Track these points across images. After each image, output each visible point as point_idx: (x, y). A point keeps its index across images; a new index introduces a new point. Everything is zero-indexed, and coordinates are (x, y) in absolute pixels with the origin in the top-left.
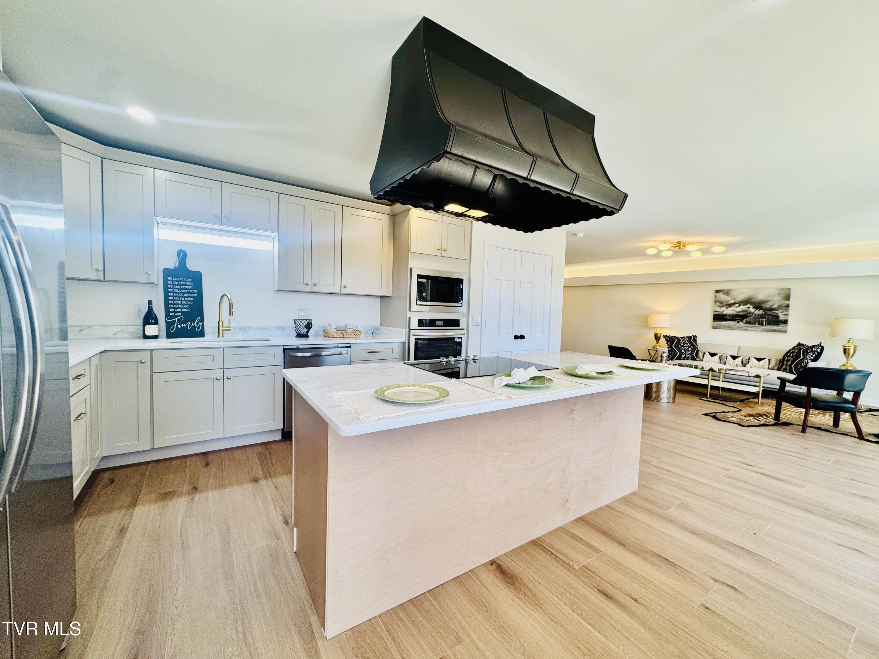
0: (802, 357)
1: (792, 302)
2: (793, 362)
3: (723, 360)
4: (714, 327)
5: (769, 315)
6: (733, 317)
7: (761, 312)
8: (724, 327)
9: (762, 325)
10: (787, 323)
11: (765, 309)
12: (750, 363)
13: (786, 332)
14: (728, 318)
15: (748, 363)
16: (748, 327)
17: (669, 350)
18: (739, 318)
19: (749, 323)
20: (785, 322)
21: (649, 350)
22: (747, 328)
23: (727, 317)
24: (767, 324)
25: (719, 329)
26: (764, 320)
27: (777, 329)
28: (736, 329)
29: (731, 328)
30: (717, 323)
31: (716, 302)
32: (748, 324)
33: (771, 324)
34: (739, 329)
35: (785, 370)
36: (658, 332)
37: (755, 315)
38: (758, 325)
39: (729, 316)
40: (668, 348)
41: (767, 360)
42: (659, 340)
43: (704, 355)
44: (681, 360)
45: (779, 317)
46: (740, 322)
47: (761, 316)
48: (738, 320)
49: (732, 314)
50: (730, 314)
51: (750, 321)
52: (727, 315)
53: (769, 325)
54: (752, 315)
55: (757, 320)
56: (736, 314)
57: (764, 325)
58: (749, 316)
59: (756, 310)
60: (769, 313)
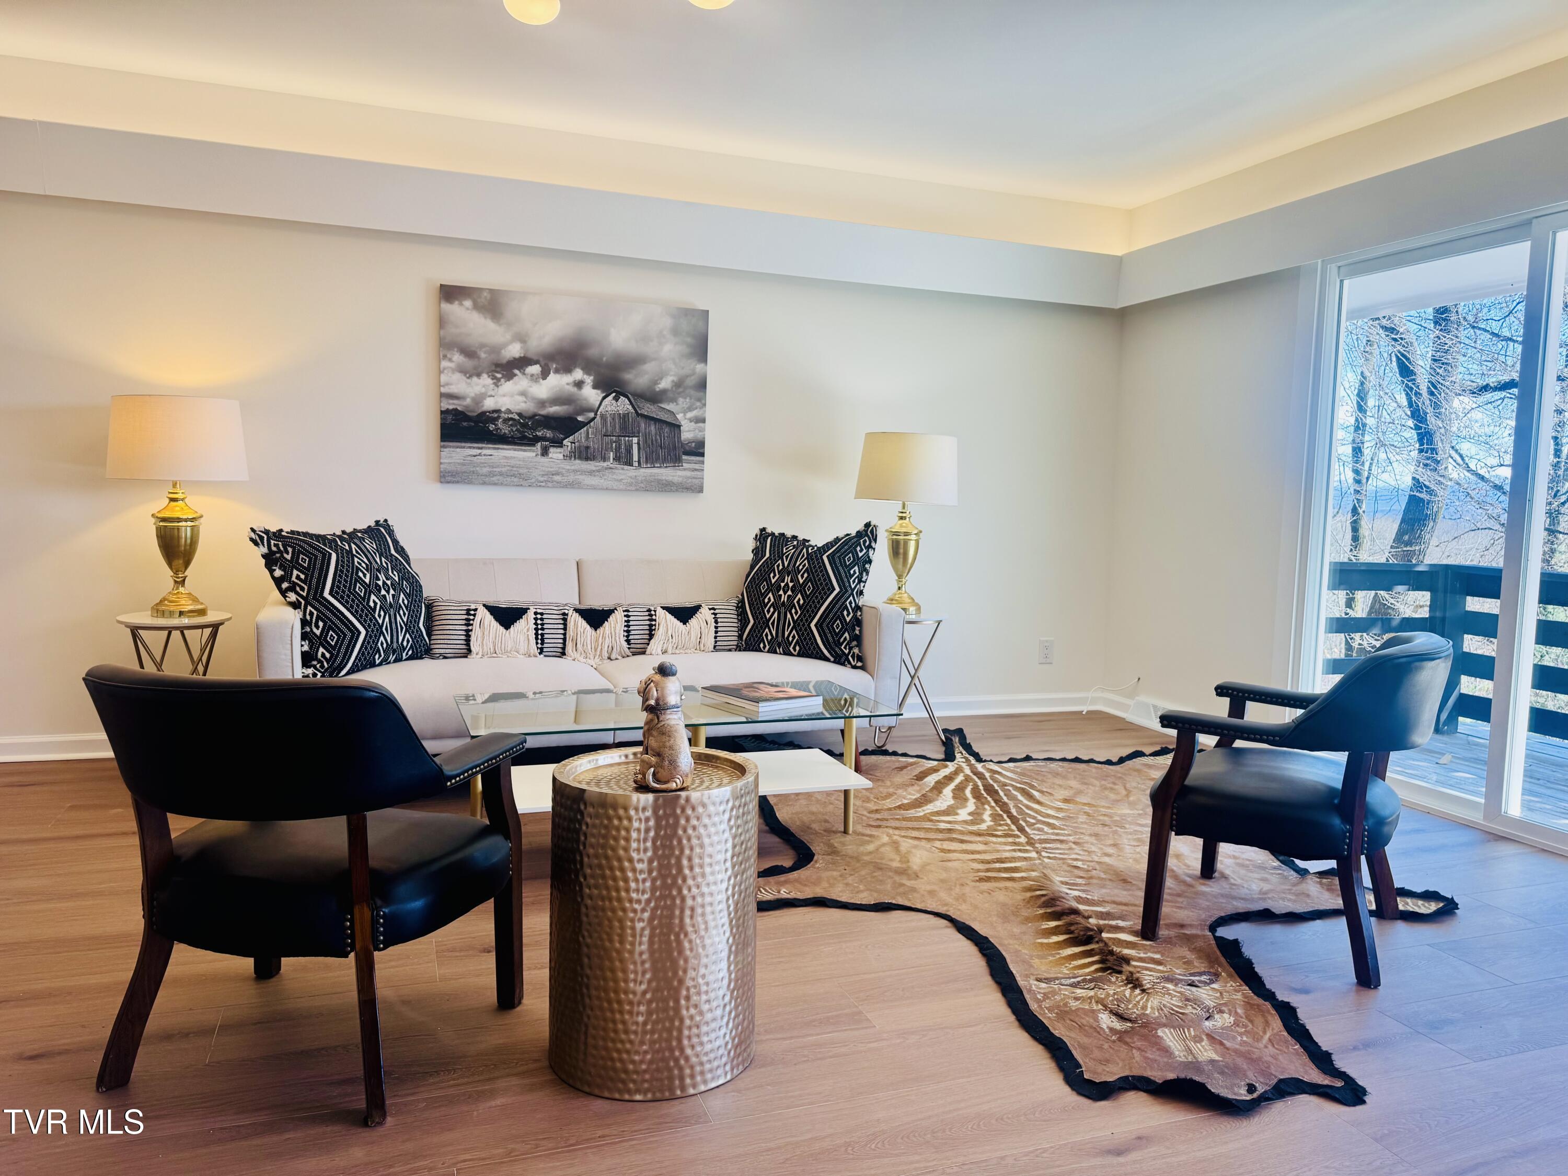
0: (837, 589)
1: (714, 370)
2: (808, 610)
3: (553, 638)
4: (447, 477)
5: (648, 418)
6: (524, 425)
7: (624, 405)
8: (492, 474)
9: (629, 463)
10: (702, 455)
11: (634, 395)
12: (659, 634)
14: (505, 429)
15: (651, 636)
16: (583, 472)
17: (304, 623)
18: (549, 434)
19: (584, 454)
20: (697, 450)
21: (135, 631)
22: (581, 478)
23: (500, 423)
24: (643, 460)
26: (635, 440)
27: (676, 480)
28: (538, 485)
32: (580, 458)
33: (657, 459)
34: (550, 481)
35: (779, 646)
36: (177, 511)
37: (603, 417)
38: (616, 465)
39: (506, 421)
40: (295, 605)
41: (705, 614)
42: (187, 564)
43: (468, 623)
45: (676, 427)
46: (552, 450)
47: (625, 426)
48: (544, 439)
49: (520, 415)
50: (509, 411)
51: (587, 448)
52: (499, 417)
53: (652, 463)
54: (593, 419)
55: (612, 442)
56: (535, 415)
57: (636, 464)
58: (584, 424)
59: (604, 398)
60: (648, 409)
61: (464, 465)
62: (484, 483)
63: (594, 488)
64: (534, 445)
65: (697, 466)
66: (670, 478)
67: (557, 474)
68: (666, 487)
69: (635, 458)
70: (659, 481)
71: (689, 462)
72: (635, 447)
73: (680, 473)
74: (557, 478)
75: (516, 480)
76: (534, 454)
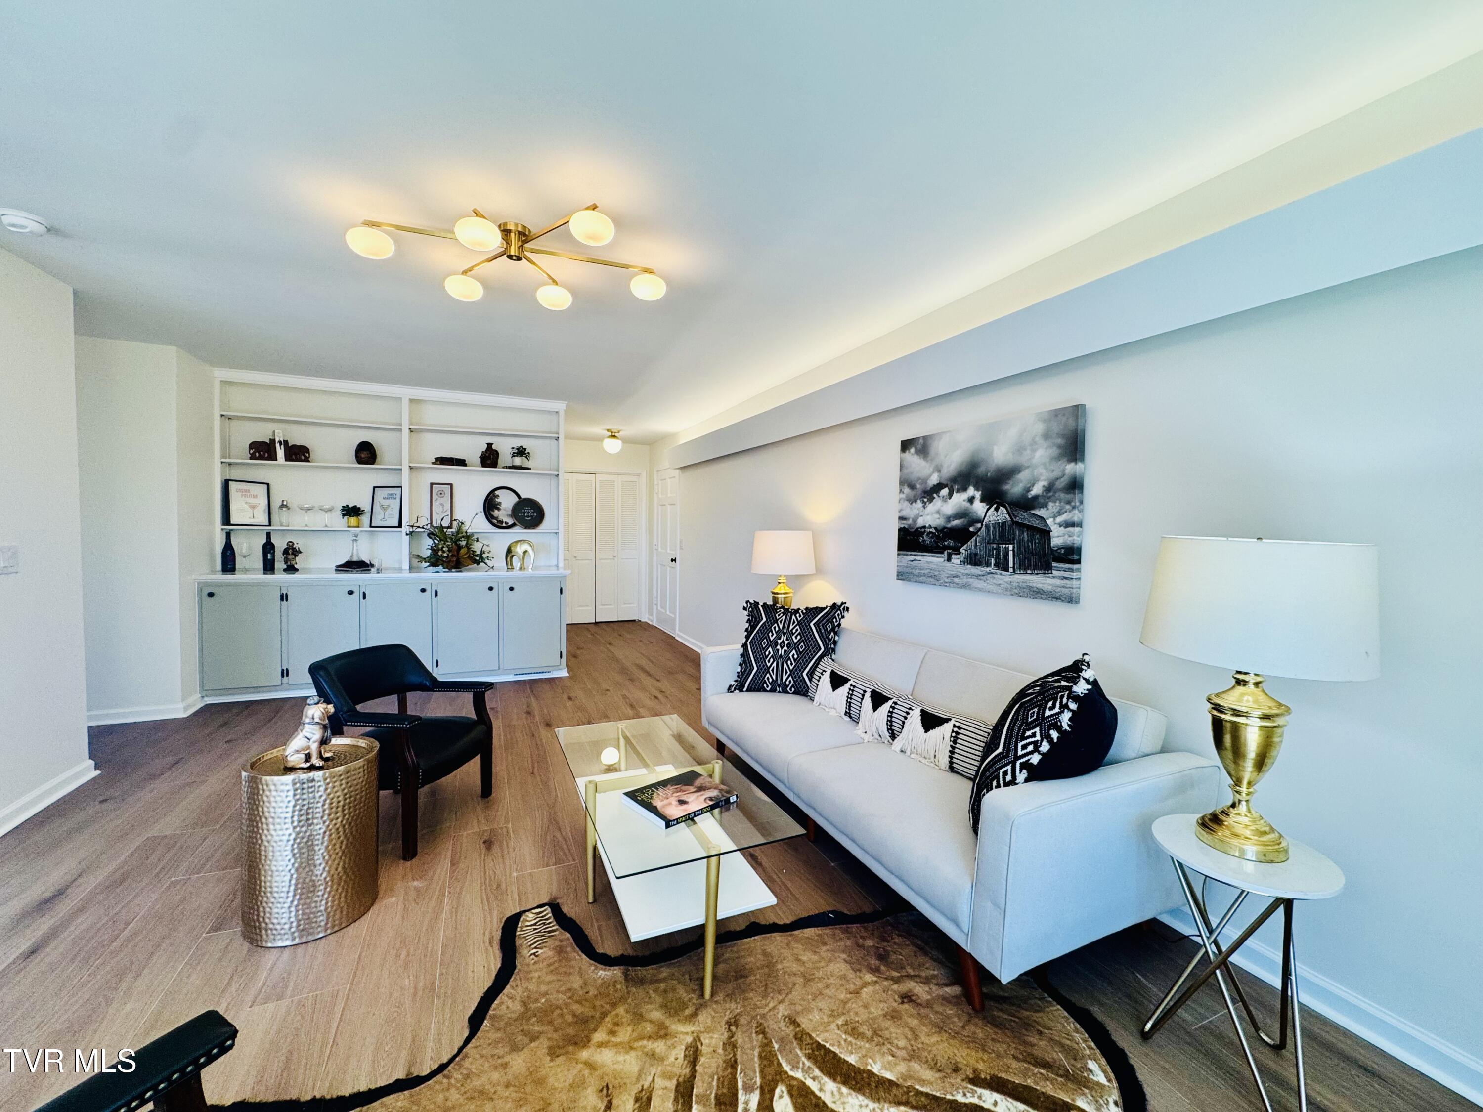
1: (1090, 467)
4: (902, 575)
5: (1021, 526)
6: (938, 537)
7: (1003, 515)
8: (919, 576)
9: (1006, 569)
10: (1078, 562)
13: (1071, 600)
14: (928, 541)
16: (972, 576)
18: (952, 543)
19: (973, 560)
20: (1073, 555)
22: (969, 580)
23: (925, 536)
24: (1017, 566)
25: (909, 581)
26: (1011, 547)
27: (1046, 587)
28: (944, 585)
29: (933, 578)
30: (908, 558)
31: (902, 482)
32: (971, 563)
33: (1030, 567)
34: (951, 582)
37: (987, 526)
38: (996, 570)
39: (928, 534)
41: (947, 728)
44: (765, 691)
45: (1046, 533)
46: (953, 556)
47: (1003, 533)
48: (948, 547)
49: (935, 528)
50: (930, 527)
51: (976, 554)
52: (925, 531)
53: (1025, 569)
54: (981, 528)
55: (993, 549)
56: (945, 528)
57: (1011, 570)
58: (974, 534)
59: (988, 509)
60: (1023, 517)
61: (907, 567)
62: (916, 582)
63: (980, 590)
64: (942, 553)
65: (1067, 574)
66: (1040, 586)
67: (956, 576)
68: (1038, 594)
69: (1011, 564)
70: (1030, 587)
71: (1059, 570)
72: (1011, 553)
73: (1050, 581)
74: (956, 580)
75: (932, 580)
76: (943, 560)
